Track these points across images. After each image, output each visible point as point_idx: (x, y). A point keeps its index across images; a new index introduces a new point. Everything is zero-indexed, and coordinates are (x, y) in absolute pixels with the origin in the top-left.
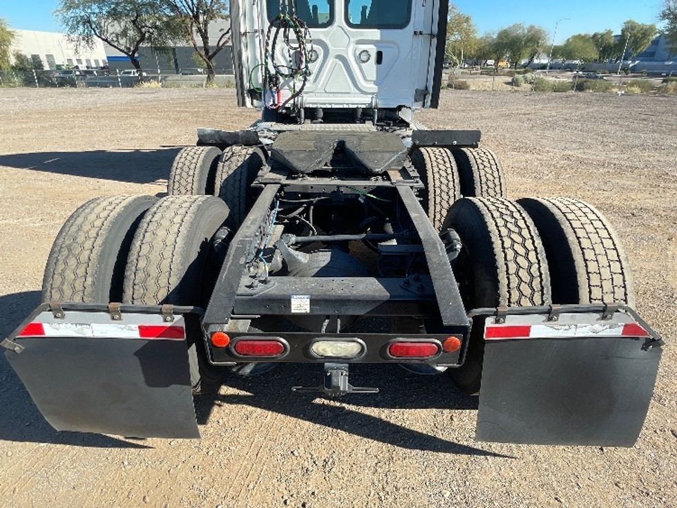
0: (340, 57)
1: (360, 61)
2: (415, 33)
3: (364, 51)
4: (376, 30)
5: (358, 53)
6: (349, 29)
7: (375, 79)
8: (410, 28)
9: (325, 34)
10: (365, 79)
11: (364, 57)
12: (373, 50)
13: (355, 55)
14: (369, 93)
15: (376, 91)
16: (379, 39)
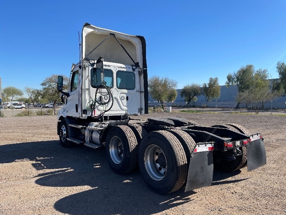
0: (116, 98)
1: (121, 99)
2: (137, 91)
3: (123, 96)
4: (126, 90)
5: (121, 97)
7: (126, 105)
8: (135, 90)
10: (124, 106)
11: (123, 98)
12: (125, 96)
14: (125, 110)
15: (127, 109)
16: (127, 92)
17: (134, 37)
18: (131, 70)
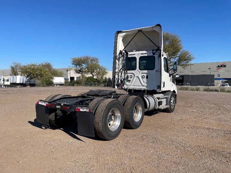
0: (137, 77)
1: (142, 78)
2: (156, 71)
3: (143, 75)
4: (146, 71)
5: (142, 76)
6: (140, 70)
7: (146, 82)
9: (134, 72)
10: (144, 83)
11: (143, 77)
12: (145, 75)
13: (141, 76)
14: (145, 86)
15: (146, 85)
16: (147, 72)
17: (154, 27)
18: (151, 54)
